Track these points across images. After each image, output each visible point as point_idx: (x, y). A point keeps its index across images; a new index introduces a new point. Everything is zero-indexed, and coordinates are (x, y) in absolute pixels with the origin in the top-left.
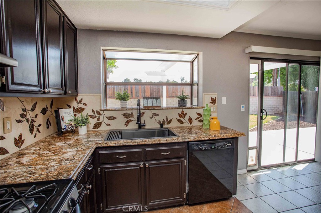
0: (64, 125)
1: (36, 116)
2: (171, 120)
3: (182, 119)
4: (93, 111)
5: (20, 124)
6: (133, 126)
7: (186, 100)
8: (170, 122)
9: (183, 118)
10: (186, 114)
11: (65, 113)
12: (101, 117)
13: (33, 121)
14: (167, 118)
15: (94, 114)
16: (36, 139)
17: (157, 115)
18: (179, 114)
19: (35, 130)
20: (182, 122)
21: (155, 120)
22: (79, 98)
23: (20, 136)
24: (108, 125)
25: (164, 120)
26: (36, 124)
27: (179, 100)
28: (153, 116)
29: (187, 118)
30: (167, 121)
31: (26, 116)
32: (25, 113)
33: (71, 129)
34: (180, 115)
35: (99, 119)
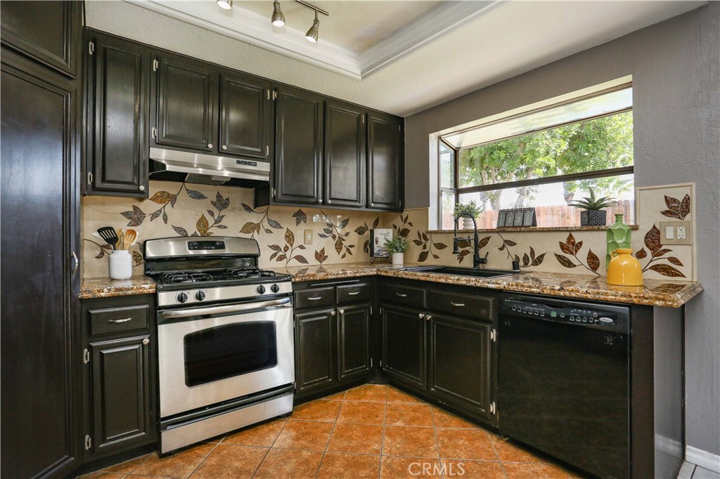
0: (378, 249)
1: (347, 234)
2: (542, 256)
3: (569, 256)
4: (419, 235)
5: (323, 239)
6: (468, 262)
7: (605, 212)
8: (538, 261)
9: (572, 253)
10: (581, 243)
11: (381, 234)
12: (428, 244)
13: (341, 239)
14: (532, 252)
15: (420, 238)
16: (344, 261)
17: (512, 244)
18: (560, 243)
19: (344, 251)
20: (569, 264)
21: (509, 253)
22: (405, 214)
23: (323, 251)
24: (436, 257)
25: (525, 254)
26: (346, 244)
27: (582, 213)
28: (504, 246)
29: (582, 255)
30: (533, 257)
31: (331, 232)
32: (331, 229)
33: (385, 256)
34: (562, 246)
35: (425, 247)
